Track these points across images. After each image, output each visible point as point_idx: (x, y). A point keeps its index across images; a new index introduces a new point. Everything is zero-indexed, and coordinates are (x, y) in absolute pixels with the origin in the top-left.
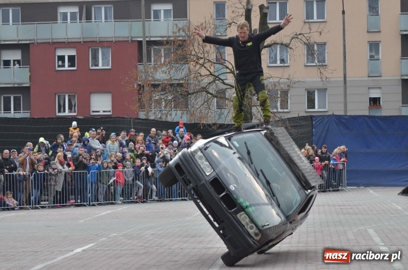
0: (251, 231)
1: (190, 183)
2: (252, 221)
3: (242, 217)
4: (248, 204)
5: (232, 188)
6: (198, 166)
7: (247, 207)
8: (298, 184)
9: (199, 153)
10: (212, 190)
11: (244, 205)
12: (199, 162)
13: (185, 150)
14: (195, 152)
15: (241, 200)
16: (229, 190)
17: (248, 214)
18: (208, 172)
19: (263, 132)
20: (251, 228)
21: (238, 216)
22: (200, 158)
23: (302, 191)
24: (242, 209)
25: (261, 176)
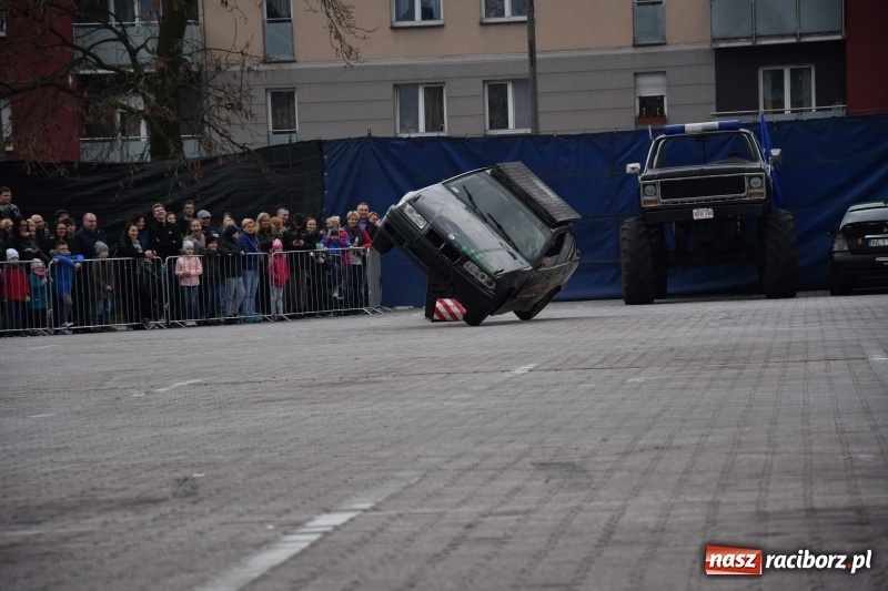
0: (483, 281)
1: (404, 241)
2: (482, 269)
3: (469, 267)
4: (473, 251)
5: (452, 237)
6: (409, 221)
7: (473, 255)
8: (539, 222)
9: (408, 207)
10: (429, 244)
11: (469, 253)
12: (410, 215)
13: (393, 207)
14: (404, 206)
15: (464, 248)
16: (449, 241)
17: (476, 263)
18: (422, 225)
19: (489, 171)
20: (483, 277)
21: (465, 266)
22: (411, 211)
23: (546, 229)
24: (467, 258)
25: (489, 220)
